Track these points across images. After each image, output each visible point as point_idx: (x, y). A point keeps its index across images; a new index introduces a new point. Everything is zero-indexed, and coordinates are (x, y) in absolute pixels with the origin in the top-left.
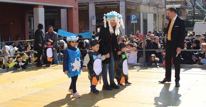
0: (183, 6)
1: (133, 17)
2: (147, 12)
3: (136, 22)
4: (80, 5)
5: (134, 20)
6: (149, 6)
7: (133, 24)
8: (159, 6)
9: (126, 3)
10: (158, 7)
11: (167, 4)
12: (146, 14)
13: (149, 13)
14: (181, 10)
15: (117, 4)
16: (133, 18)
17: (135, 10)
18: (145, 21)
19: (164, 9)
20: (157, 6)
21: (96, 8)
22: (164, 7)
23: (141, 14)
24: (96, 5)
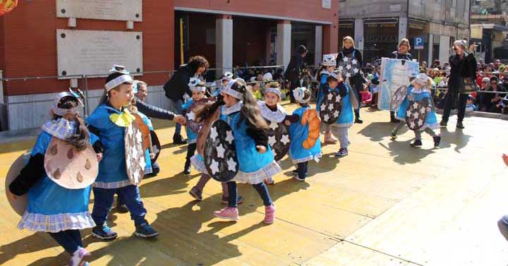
0: (498, 26)
1: (418, 40)
2: (440, 33)
3: (422, 47)
4: (341, 21)
5: (419, 44)
6: (444, 24)
7: (417, 50)
8: (459, 25)
9: (408, 20)
10: (457, 27)
11: (473, 23)
12: (437, 37)
13: (443, 35)
14: (495, 33)
15: (395, 21)
16: (417, 42)
17: (421, 30)
18: (436, 47)
19: (467, 30)
20: (456, 25)
21: (365, 26)
22: (467, 27)
23: (431, 37)
24: (366, 21)
